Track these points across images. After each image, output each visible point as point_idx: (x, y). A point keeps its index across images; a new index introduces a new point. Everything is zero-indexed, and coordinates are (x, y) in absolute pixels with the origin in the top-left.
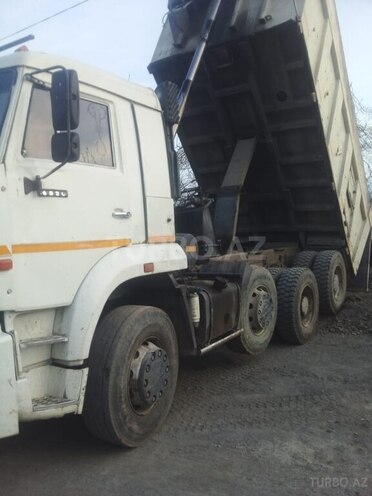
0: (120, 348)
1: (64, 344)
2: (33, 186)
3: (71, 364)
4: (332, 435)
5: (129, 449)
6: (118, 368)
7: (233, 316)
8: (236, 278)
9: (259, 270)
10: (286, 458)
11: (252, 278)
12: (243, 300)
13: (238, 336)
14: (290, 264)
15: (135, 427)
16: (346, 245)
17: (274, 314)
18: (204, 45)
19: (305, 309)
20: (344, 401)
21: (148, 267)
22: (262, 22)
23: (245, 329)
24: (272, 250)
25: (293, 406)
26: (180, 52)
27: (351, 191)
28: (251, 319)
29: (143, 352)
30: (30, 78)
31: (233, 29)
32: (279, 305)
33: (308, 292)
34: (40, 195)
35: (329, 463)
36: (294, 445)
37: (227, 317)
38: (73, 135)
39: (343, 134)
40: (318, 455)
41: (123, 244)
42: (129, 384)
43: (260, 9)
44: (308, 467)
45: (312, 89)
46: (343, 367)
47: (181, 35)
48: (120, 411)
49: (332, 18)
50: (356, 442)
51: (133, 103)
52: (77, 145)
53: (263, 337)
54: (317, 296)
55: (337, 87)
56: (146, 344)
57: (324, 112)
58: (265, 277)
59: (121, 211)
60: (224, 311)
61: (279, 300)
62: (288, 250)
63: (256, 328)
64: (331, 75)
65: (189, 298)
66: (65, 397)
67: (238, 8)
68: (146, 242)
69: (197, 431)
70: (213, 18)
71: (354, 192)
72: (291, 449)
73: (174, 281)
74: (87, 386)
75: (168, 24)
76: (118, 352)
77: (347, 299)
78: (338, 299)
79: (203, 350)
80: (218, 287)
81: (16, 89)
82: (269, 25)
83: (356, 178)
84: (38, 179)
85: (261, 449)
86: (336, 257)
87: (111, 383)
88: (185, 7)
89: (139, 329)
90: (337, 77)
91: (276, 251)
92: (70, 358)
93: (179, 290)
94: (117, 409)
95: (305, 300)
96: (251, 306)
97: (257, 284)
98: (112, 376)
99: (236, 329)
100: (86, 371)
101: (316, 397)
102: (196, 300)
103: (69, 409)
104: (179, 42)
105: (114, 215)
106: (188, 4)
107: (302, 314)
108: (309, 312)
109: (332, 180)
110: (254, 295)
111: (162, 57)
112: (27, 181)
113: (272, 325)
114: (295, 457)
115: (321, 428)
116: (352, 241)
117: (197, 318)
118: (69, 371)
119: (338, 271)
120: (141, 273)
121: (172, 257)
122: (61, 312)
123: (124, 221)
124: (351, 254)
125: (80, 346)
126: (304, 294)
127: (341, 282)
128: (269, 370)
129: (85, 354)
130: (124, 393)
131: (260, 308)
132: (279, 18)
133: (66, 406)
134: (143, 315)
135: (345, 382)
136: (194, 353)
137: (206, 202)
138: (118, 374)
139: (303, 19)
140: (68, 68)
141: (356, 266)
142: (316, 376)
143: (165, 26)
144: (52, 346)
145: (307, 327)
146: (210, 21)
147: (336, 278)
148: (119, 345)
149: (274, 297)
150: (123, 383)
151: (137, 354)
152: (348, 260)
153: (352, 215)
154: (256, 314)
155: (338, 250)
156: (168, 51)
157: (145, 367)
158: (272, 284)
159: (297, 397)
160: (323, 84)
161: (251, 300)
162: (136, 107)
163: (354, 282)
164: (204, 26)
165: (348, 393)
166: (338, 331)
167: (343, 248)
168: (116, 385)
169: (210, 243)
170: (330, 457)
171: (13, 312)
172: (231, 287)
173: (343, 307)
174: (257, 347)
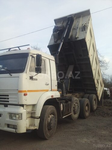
0: (46, 115)
1: (35, 113)
2: (31, 78)
3: (36, 118)
4: (94, 138)
5: (47, 139)
6: (46, 119)
7: (70, 110)
8: (71, 100)
9: (76, 98)
10: (84, 142)
11: (74, 100)
12: (72, 106)
13: (71, 115)
14: (82, 97)
15: (48, 134)
16: (97, 93)
17: (79, 110)
18: (62, 43)
19: (87, 109)
20: (97, 131)
21: (52, 96)
22: (76, 38)
23: (72, 113)
24: (78, 94)
25: (84, 132)
26: (56, 43)
27: (98, 79)
28: (74, 111)
29: (50, 116)
30: (31, 56)
31: (69, 39)
32: (80, 108)
33: (87, 105)
34: (32, 80)
35: (93, 143)
36: (85, 140)
37: (68, 110)
38: (40, 68)
39: (96, 65)
40: (91, 142)
41: (47, 91)
42: (48, 124)
43: (76, 35)
44: (89, 144)
45: (88, 54)
46: (96, 124)
47: (56, 39)
48: (46, 129)
49: (93, 37)
50: (100, 139)
51: (49, 59)
52: (41, 70)
53: (76, 116)
54: (90, 106)
55: (94, 53)
56: (51, 115)
57: (91, 60)
58: (77, 100)
59: (47, 83)
60: (68, 108)
61: (80, 106)
62: (82, 94)
63: (75, 113)
64: (93, 50)
65: (60, 104)
66: (35, 125)
67: (70, 34)
68: (51, 91)
69: (62, 136)
70: (64, 36)
71: (99, 79)
72: (84, 140)
73: (57, 100)
74: (39, 123)
75: (53, 36)
76: (46, 116)
77: (97, 107)
78: (95, 107)
79: (63, 117)
80: (66, 102)
81: (29, 58)
82: (78, 39)
83: (99, 76)
84: (32, 76)
85: (78, 140)
86: (94, 96)
87: (44, 123)
88: (57, 33)
89: (50, 111)
90: (94, 51)
91: (79, 94)
92: (36, 116)
93: (58, 102)
94: (45, 129)
95: (87, 107)
96: (74, 107)
97: (75, 102)
98: (44, 121)
99: (70, 113)
100: (39, 119)
101: (90, 130)
102: (62, 105)
103: (36, 128)
104: (55, 41)
105: (46, 84)
106: (58, 32)
107: (86, 110)
108: (88, 110)
109: (93, 76)
110: (74, 105)
111: (51, 44)
112: (30, 77)
113: (78, 113)
114: (86, 142)
115: (91, 136)
116: (98, 92)
117: (62, 109)
118: (36, 119)
119: (95, 100)
120: (51, 98)
121: (57, 94)
122: (34, 106)
123: (48, 86)
124: (98, 95)
125: (38, 114)
126: (86, 105)
127: (96, 103)
128: (78, 124)
129: (39, 116)
130: (47, 126)
131: (76, 108)
132: (80, 37)
133: (35, 127)
134: (51, 108)
135: (97, 127)
136: (61, 118)
137: (64, 81)
138: (46, 121)
139: (86, 38)
140: (40, 54)
141: (99, 99)
142: (90, 126)
143: (52, 36)
144: (32, 113)
145: (87, 114)
146: (64, 37)
147: (95, 102)
148: (46, 114)
149: (79, 105)
150: (47, 123)
151: (49, 117)
152: (97, 97)
153: (98, 85)
154: (75, 110)
155: (95, 94)
156: (53, 43)
157: (51, 120)
158: (78, 102)
159: (85, 130)
160: (91, 52)
161: (74, 106)
162: (50, 60)
163: (99, 103)
164: (62, 38)
165: (98, 129)
166: (95, 116)
167: (96, 94)
168: (45, 123)
169: (65, 91)
170: (93, 142)
171: (26, 105)
172: (69, 102)
173: (96, 109)
174: (75, 118)
